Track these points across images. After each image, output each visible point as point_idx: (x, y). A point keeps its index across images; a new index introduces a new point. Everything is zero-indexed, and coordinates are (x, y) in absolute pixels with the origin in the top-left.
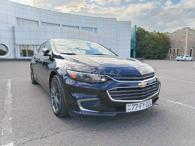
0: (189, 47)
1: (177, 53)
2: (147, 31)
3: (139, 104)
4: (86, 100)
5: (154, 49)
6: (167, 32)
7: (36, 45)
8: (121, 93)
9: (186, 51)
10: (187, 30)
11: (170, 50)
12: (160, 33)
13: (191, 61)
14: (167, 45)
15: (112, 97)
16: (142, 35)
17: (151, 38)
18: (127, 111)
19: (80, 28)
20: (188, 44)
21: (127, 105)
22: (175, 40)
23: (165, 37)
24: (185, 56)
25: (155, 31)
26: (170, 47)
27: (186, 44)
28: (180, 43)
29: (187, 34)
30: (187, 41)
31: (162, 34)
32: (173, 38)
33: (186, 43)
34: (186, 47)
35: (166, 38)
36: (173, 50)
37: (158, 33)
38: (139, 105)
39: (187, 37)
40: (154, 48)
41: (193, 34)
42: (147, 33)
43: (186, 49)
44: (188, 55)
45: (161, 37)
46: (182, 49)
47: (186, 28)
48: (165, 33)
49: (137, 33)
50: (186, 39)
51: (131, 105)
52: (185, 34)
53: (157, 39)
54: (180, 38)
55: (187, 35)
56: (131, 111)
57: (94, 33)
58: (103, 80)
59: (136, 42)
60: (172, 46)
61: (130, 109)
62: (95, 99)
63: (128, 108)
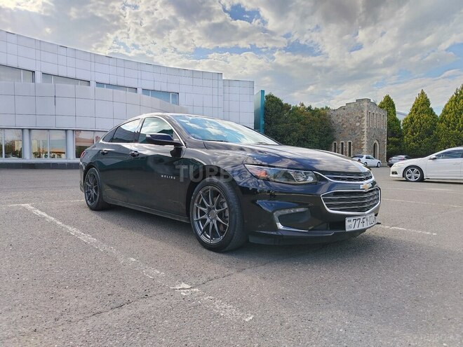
0: (371, 139)
1: (348, 150)
2: (287, 104)
3: (361, 218)
4: (287, 211)
5: (302, 142)
6: (327, 107)
7: (30, 130)
8: (339, 200)
9: (365, 147)
10: (366, 104)
11: (333, 145)
12: (313, 108)
13: (377, 167)
14: (327, 135)
15: (328, 206)
16: (276, 113)
17: (295, 118)
18: (348, 230)
19: (140, 91)
20: (369, 133)
21: (347, 219)
22: (343, 124)
23: (322, 117)
24: (365, 156)
25: (302, 105)
26: (334, 139)
27: (365, 133)
28: (352, 130)
29: (365, 111)
30: (366, 127)
31: (317, 110)
32: (340, 120)
33: (365, 130)
34: (365, 139)
35: (326, 120)
36: (340, 145)
37: (309, 108)
38: (361, 221)
39: (365, 118)
40: (302, 139)
41: (377, 112)
42: (287, 107)
43: (365, 143)
44: (370, 156)
45: (315, 118)
46: (359, 143)
47: (362, 100)
48: (322, 109)
49: (265, 109)
50: (365, 123)
51: (352, 219)
52: (362, 112)
53: (307, 122)
54: (352, 120)
55: (366, 115)
56: (352, 229)
57: (173, 103)
58: (310, 179)
59: (265, 126)
60: (337, 135)
61: (350, 225)
62: (302, 210)
63: (347, 224)
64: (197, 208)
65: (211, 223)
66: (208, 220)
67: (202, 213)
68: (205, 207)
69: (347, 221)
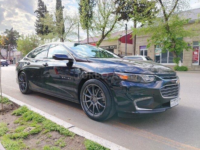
8: (167, 91)
18: (171, 106)
21: (171, 100)
38: (177, 100)
51: (173, 100)
56: (173, 106)
58: (152, 80)
61: (173, 104)
62: (149, 98)
63: (171, 103)
64: (85, 95)
65: (94, 105)
66: (92, 103)
67: (88, 99)
68: (89, 95)
69: (171, 102)
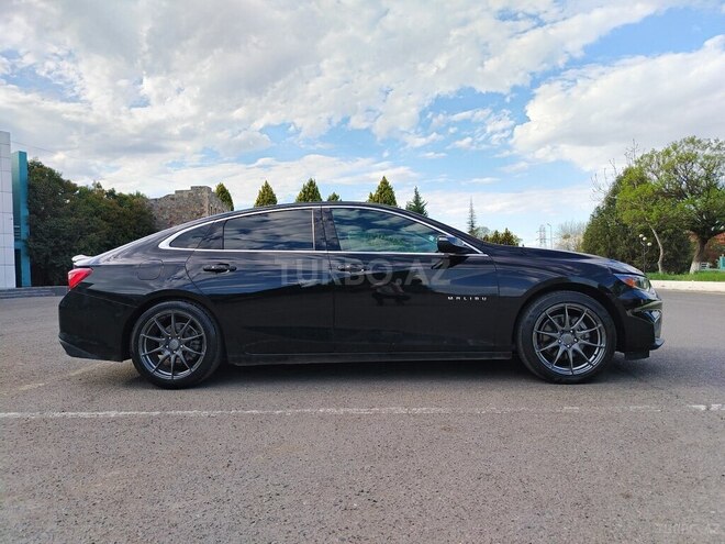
2: (70, 182)
6: (139, 194)
10: (205, 194)
12: (117, 192)
17: (90, 208)
25: (99, 186)
29: (206, 205)
31: (124, 197)
37: (111, 193)
45: (126, 209)
47: (201, 187)
48: (132, 196)
52: (202, 205)
53: (113, 216)
55: (207, 210)
